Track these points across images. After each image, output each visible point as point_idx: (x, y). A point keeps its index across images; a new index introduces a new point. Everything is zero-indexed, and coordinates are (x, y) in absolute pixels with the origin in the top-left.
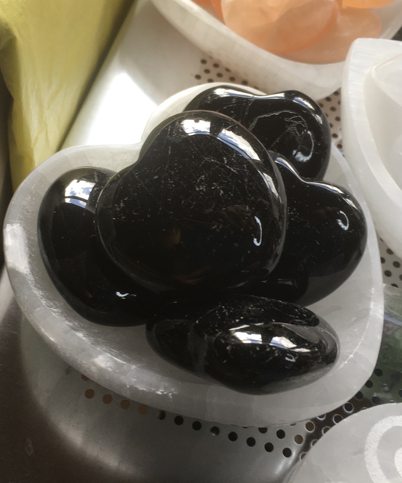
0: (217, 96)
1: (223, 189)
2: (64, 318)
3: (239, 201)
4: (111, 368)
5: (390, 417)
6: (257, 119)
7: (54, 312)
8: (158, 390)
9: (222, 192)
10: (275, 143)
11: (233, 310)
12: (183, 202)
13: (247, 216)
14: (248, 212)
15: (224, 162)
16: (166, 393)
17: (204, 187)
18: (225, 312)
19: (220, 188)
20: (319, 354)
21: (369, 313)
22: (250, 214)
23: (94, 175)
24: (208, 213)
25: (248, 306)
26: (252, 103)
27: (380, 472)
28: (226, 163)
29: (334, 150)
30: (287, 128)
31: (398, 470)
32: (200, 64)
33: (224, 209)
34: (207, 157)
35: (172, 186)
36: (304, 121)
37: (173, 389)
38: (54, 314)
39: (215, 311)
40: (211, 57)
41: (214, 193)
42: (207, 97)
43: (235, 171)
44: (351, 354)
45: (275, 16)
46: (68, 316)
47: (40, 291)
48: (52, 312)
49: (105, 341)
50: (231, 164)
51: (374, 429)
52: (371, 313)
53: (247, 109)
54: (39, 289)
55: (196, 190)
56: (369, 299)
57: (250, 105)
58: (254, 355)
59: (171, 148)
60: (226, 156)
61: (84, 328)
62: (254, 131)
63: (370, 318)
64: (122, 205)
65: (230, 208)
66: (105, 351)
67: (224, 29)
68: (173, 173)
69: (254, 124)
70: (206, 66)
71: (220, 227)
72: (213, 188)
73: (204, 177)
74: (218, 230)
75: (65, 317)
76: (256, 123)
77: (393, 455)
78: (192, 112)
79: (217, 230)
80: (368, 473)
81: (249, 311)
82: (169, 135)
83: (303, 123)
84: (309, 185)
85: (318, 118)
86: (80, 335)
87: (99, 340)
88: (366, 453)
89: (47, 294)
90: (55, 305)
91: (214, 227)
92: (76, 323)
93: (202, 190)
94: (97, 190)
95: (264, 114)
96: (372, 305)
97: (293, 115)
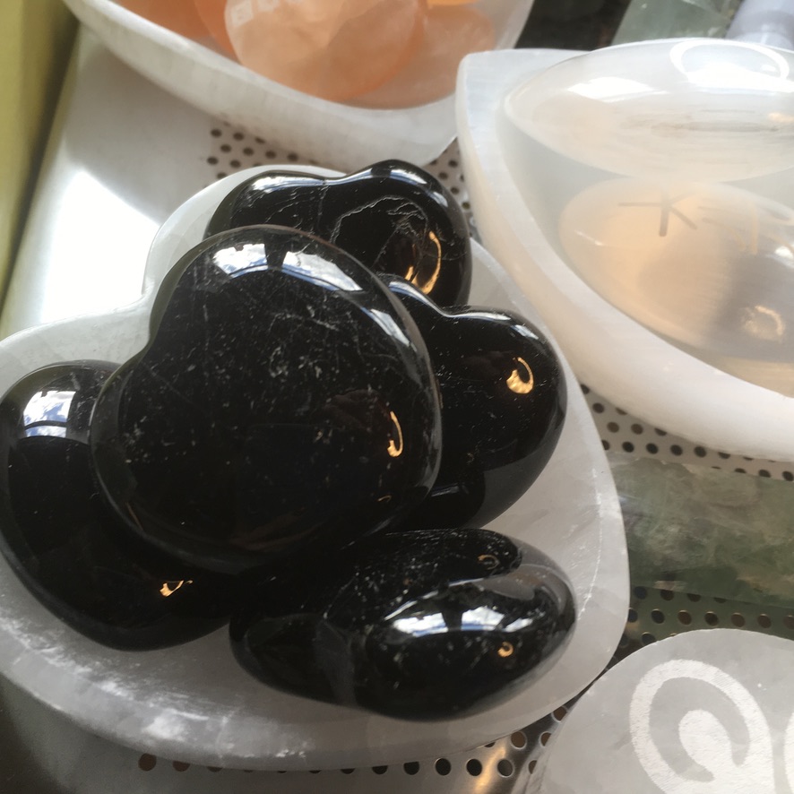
0: (259, 192)
1: (319, 365)
2: (72, 663)
3: (353, 380)
4: (182, 735)
5: (656, 668)
6: (340, 221)
7: (51, 656)
8: (278, 752)
9: (319, 370)
10: (379, 256)
11: (385, 578)
12: (252, 403)
13: (371, 404)
14: (373, 396)
15: (310, 315)
16: (293, 753)
17: (285, 368)
18: (373, 586)
19: (314, 365)
20: (550, 620)
21: (598, 514)
22: (376, 399)
23: (71, 377)
24: (302, 414)
25: (409, 564)
26: (325, 194)
27: (664, 767)
28: (313, 315)
29: (475, 248)
30: (395, 227)
31: (690, 754)
32: (210, 138)
33: (329, 400)
34: (277, 312)
35: (226, 379)
36: (420, 209)
37: (305, 744)
38: (51, 662)
39: (352, 586)
40: (227, 124)
41: (305, 375)
42: (245, 197)
43: (333, 327)
44: (588, 591)
45: (324, 38)
46: (78, 656)
47: (14, 622)
48: (47, 659)
49: (159, 681)
50: (322, 315)
51: (636, 695)
52: (601, 513)
53: (320, 206)
54: (11, 617)
55: (271, 378)
56: (592, 490)
57: (322, 198)
58: (448, 661)
59: (207, 307)
60: (311, 303)
61: (113, 667)
62: (339, 243)
63: (601, 522)
64: (138, 432)
65: (341, 398)
66: (165, 705)
67: (241, 72)
68: (221, 355)
69: (337, 230)
70: (222, 140)
71: (330, 435)
72: (301, 366)
73: (281, 350)
74: (327, 441)
75: (74, 658)
76: (341, 228)
77: (676, 731)
78: (231, 234)
79: (324, 442)
80: (646, 773)
81: (413, 575)
82: (197, 284)
83: (419, 213)
84: (457, 320)
85: (439, 198)
86: (110, 687)
87: (148, 682)
88: (634, 739)
89: (30, 622)
90: (49, 638)
91: (318, 438)
92: (98, 663)
93: (282, 375)
94: (83, 406)
95: (351, 209)
96: (599, 499)
97: (398, 203)
